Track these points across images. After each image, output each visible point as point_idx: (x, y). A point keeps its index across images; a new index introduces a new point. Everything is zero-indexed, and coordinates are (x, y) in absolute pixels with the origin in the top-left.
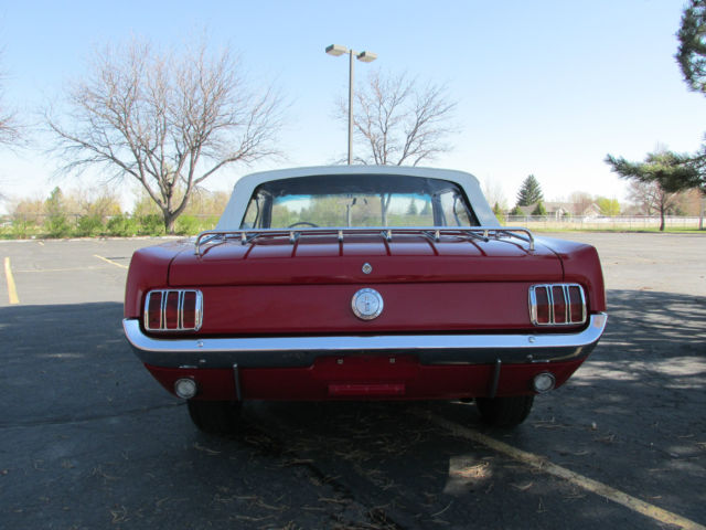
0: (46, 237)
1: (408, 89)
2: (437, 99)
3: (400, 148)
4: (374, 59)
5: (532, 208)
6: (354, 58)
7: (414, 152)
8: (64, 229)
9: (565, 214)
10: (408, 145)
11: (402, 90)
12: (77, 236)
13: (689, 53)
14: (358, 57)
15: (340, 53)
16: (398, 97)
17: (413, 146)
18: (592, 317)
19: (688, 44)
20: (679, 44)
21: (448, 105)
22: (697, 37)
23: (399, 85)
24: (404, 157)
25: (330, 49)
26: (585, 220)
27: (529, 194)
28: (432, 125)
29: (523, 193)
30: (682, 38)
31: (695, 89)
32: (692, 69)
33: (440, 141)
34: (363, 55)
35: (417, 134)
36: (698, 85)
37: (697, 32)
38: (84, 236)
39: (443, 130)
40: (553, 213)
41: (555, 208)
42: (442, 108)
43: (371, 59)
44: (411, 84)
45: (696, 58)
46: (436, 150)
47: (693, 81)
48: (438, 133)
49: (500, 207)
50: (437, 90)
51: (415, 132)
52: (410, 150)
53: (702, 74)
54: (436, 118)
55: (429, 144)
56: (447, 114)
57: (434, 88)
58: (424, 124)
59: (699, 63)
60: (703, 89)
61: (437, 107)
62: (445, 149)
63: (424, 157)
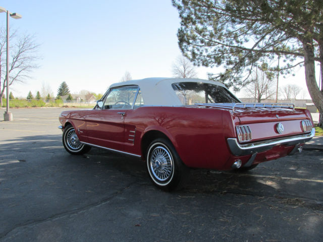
1: (13, 34)
4: (20, 18)
5: (67, 96)
6: (9, 15)
7: (18, 67)
9: (82, 100)
10: (14, 63)
14: (11, 15)
15: (2, 12)
17: (17, 64)
21: (36, 45)
24: (12, 69)
26: (91, 102)
27: (63, 90)
28: (27, 54)
29: (61, 90)
33: (33, 63)
34: (14, 14)
35: (19, 58)
39: (34, 57)
40: (76, 99)
41: (77, 97)
42: (33, 46)
43: (19, 18)
46: (30, 67)
48: (31, 58)
49: (51, 96)
50: (29, 37)
51: (17, 57)
52: (15, 66)
53: (188, 50)
54: (30, 50)
55: (27, 63)
56: (35, 49)
57: (29, 36)
58: (23, 53)
59: (185, 46)
60: (186, 56)
61: (30, 45)
62: (35, 67)
63: (24, 69)
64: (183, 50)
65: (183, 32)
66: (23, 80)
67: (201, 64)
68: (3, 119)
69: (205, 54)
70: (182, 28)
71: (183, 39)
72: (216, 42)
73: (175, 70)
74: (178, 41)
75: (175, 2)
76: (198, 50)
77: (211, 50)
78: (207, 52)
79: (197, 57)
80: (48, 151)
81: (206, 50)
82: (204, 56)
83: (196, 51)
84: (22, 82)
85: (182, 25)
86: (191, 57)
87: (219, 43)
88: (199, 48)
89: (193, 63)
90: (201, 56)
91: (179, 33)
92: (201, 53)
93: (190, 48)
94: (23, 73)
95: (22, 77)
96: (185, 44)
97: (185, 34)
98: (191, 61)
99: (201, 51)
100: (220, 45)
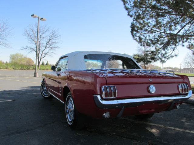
1: (47, 30)
2: (56, 34)
3: (44, 46)
4: (45, 20)
7: (48, 47)
10: (47, 45)
11: (45, 30)
13: (133, 31)
14: (40, 19)
15: (35, 17)
16: (44, 32)
17: (48, 46)
23: (45, 28)
24: (45, 49)
25: (32, 15)
28: (54, 40)
33: (56, 45)
34: (42, 19)
35: (49, 43)
39: (57, 42)
42: (57, 36)
44: (48, 28)
46: (55, 47)
48: (55, 43)
51: (49, 42)
52: (47, 47)
53: (136, 36)
54: (55, 39)
55: (53, 46)
56: (58, 38)
57: (55, 30)
58: (52, 40)
59: (135, 33)
60: (136, 40)
61: (55, 36)
62: (57, 48)
63: (51, 49)
64: (133, 36)
65: (134, 25)
66: (51, 55)
67: (146, 45)
68: (33, 76)
69: (148, 38)
70: (133, 22)
71: (133, 29)
72: (156, 31)
73: (139, 49)
74: (131, 30)
75: (126, 6)
76: (144, 36)
77: (152, 36)
78: (149, 37)
79: (143, 40)
80: (34, 95)
81: (149, 36)
82: (147, 40)
83: (142, 37)
84: (50, 56)
85: (134, 20)
86: (139, 41)
87: (157, 31)
88: (144, 34)
89: (140, 44)
90: (145, 39)
91: (132, 25)
92: (146, 38)
93: (138, 35)
94: (51, 51)
95: (50, 53)
96: (135, 32)
97: (135, 26)
98: (139, 43)
99: (145, 37)
100: (158, 33)
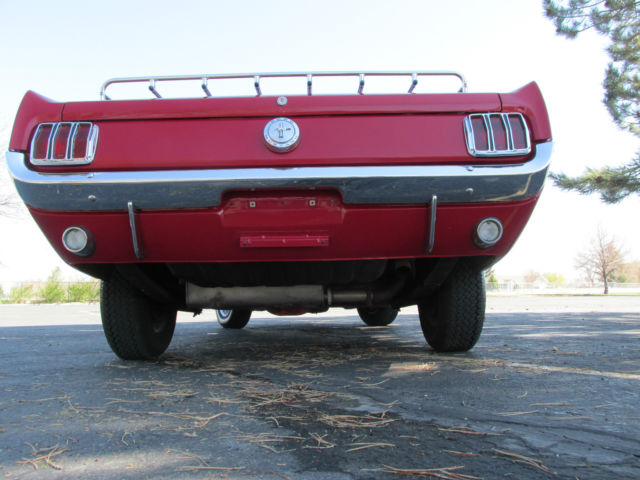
0: (39, 302)
8: (56, 295)
12: (68, 301)
13: (615, 98)
18: (538, 146)
19: (613, 90)
20: (605, 91)
22: (620, 85)
30: (607, 87)
31: (623, 128)
32: (619, 111)
36: (625, 125)
37: (620, 81)
38: (75, 301)
40: (505, 285)
45: (620, 102)
47: (620, 122)
